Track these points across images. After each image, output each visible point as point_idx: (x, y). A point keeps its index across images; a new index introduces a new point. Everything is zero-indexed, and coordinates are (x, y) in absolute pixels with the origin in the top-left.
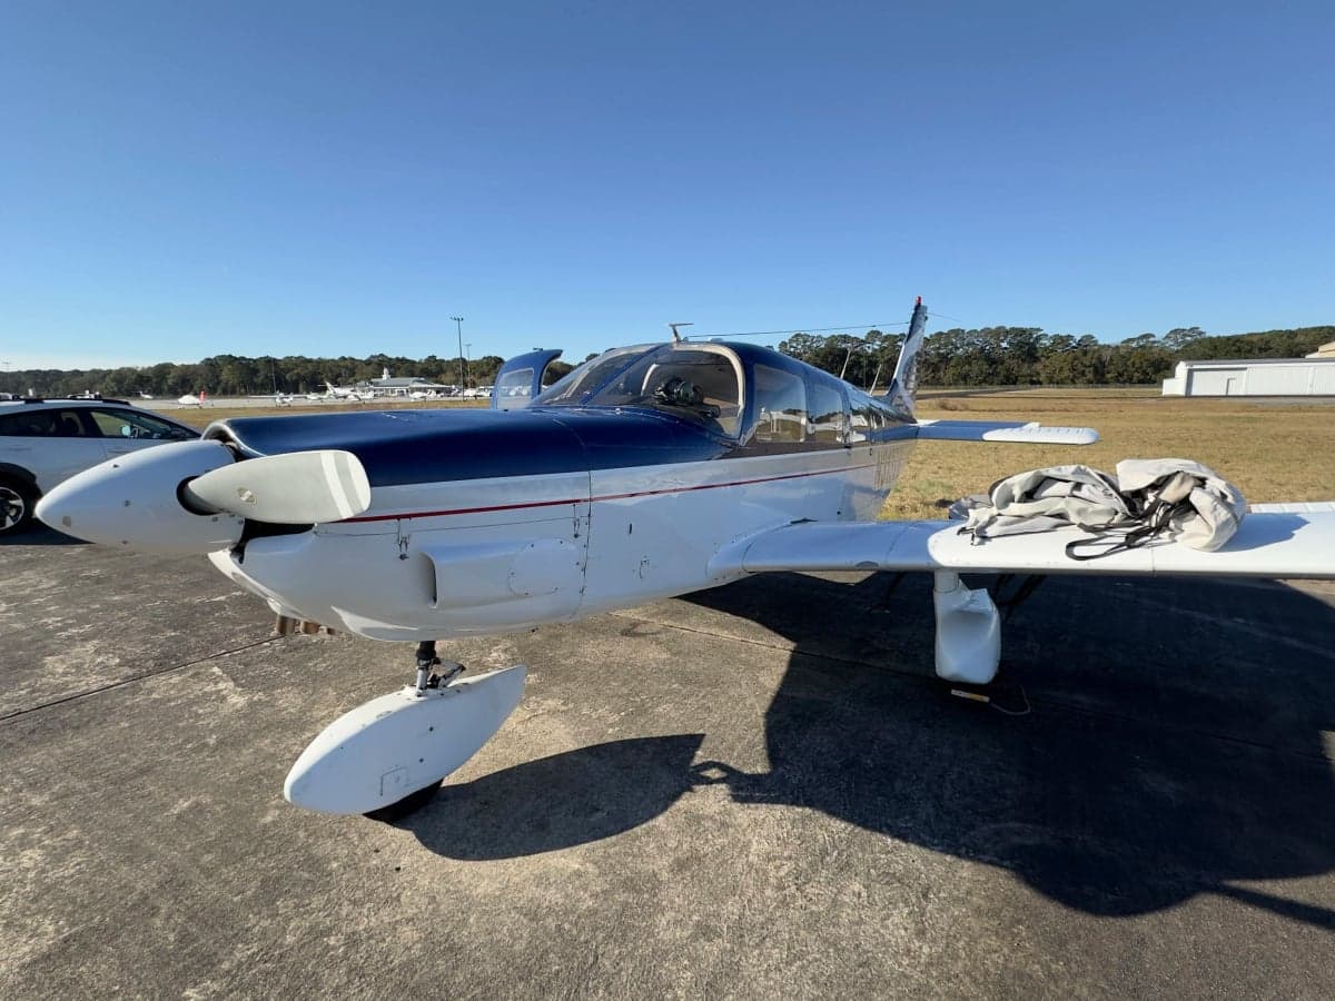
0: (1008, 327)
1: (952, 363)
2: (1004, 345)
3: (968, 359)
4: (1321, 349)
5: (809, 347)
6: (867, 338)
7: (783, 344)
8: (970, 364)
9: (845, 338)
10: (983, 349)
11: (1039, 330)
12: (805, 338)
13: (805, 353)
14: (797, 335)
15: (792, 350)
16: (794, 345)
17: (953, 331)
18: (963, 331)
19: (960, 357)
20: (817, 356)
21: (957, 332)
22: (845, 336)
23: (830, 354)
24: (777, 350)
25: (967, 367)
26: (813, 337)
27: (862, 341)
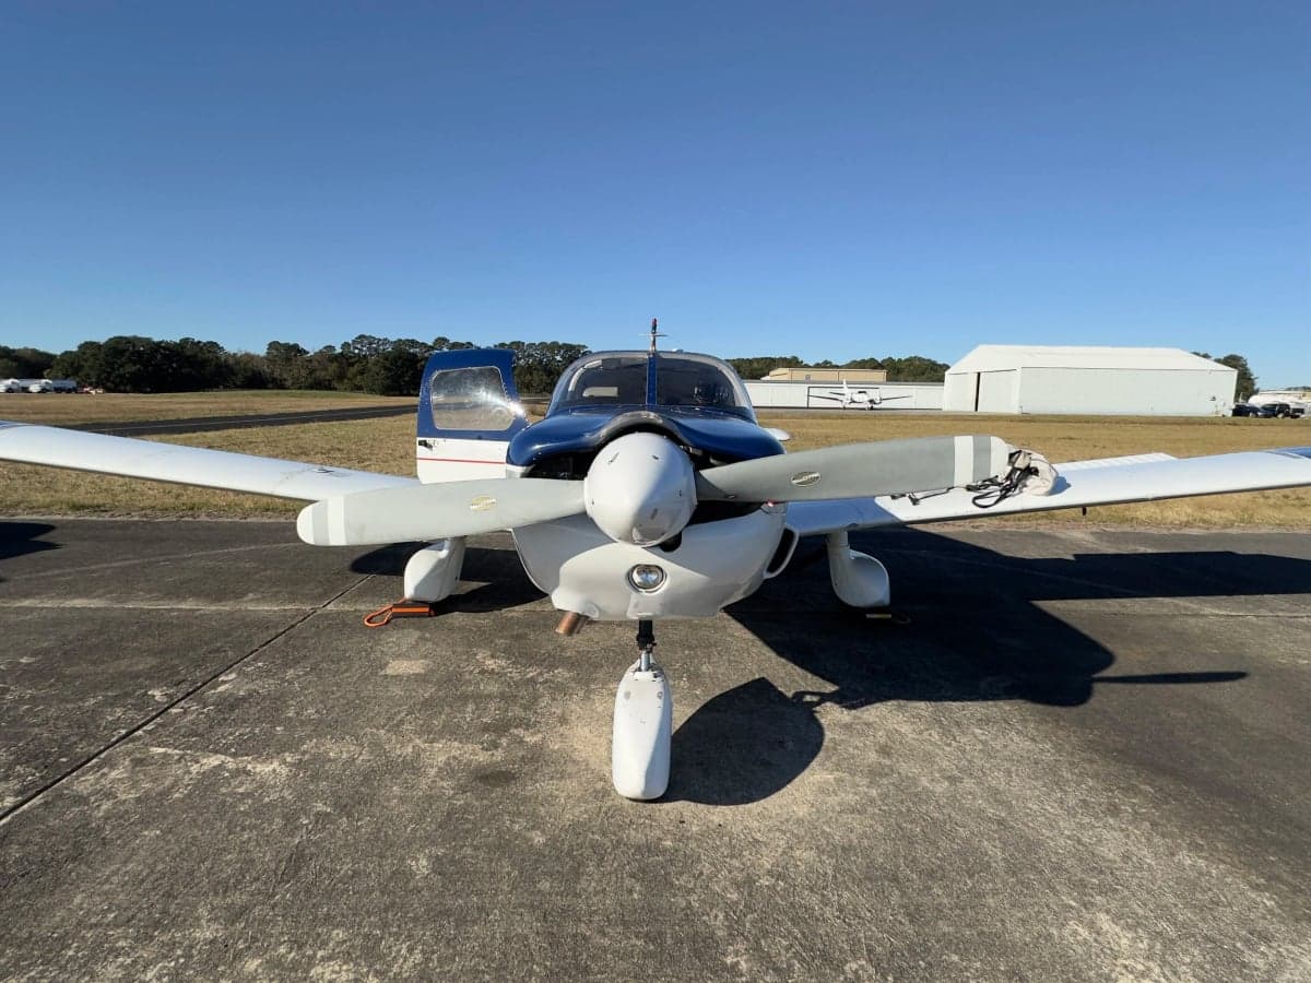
0: (561, 343)
1: (516, 372)
2: (558, 358)
3: (529, 369)
4: (772, 373)
5: (376, 350)
6: (434, 344)
7: (346, 345)
8: (531, 374)
9: (413, 343)
10: (541, 361)
11: (584, 347)
12: (371, 340)
13: (372, 355)
14: (361, 337)
15: (357, 351)
16: (359, 346)
17: (513, 343)
18: (523, 343)
19: (522, 367)
20: (387, 359)
21: (518, 344)
22: (413, 341)
23: (400, 358)
24: (339, 350)
25: (528, 377)
26: (380, 340)
27: (430, 347)
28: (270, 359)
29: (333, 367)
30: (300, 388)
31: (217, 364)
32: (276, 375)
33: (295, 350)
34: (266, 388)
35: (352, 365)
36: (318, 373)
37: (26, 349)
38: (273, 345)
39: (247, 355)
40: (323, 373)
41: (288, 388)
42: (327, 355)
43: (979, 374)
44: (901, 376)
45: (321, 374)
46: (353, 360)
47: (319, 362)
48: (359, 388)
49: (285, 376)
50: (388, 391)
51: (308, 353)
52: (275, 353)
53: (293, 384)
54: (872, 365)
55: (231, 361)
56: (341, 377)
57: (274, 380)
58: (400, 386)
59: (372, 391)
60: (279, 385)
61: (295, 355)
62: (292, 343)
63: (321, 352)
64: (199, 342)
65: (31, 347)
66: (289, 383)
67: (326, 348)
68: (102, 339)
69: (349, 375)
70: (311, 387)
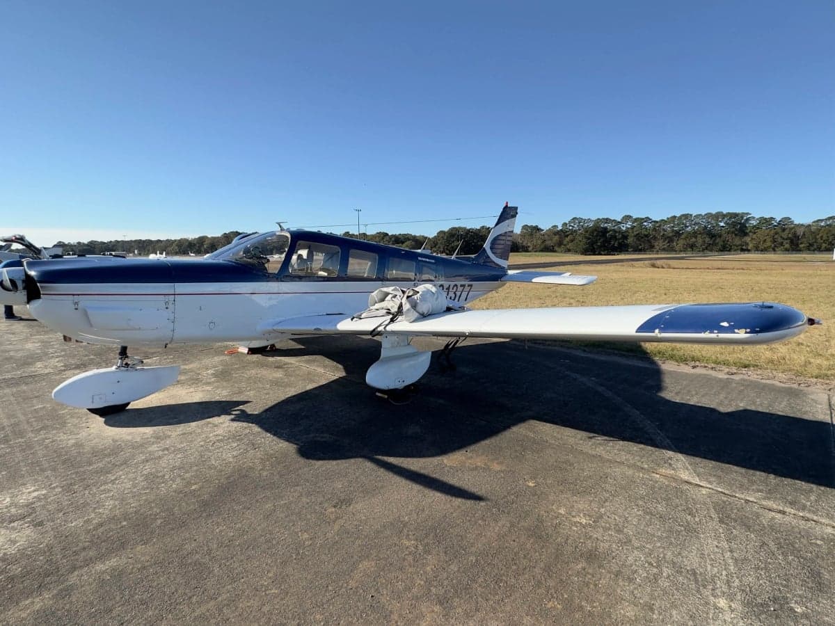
0: (725, 212)
1: (683, 236)
2: (722, 224)
3: (695, 234)
5: (583, 226)
6: (622, 220)
7: (565, 224)
8: (696, 237)
9: (607, 221)
10: (706, 227)
11: (748, 214)
12: (580, 220)
13: (579, 230)
14: (574, 219)
15: (571, 228)
16: (572, 225)
17: (683, 215)
18: (691, 215)
19: (689, 233)
20: (587, 232)
21: (686, 216)
22: (607, 219)
23: (596, 230)
24: (560, 228)
25: (694, 239)
26: (585, 220)
27: (619, 222)
28: (523, 235)
29: (556, 238)
30: (536, 251)
32: (524, 244)
33: (537, 229)
34: (519, 252)
35: (567, 236)
36: (547, 243)
38: (525, 227)
40: (550, 242)
41: (530, 252)
42: (554, 232)
45: (549, 243)
46: (568, 233)
47: (548, 236)
48: (569, 251)
49: (529, 244)
50: (585, 252)
51: (543, 230)
52: (525, 231)
53: (533, 249)
56: (560, 244)
57: (523, 247)
58: (594, 248)
59: (576, 252)
60: (525, 249)
61: (536, 232)
62: (534, 225)
63: (550, 229)
66: (530, 249)
67: (553, 227)
68: (446, 229)
69: (565, 242)
70: (542, 251)
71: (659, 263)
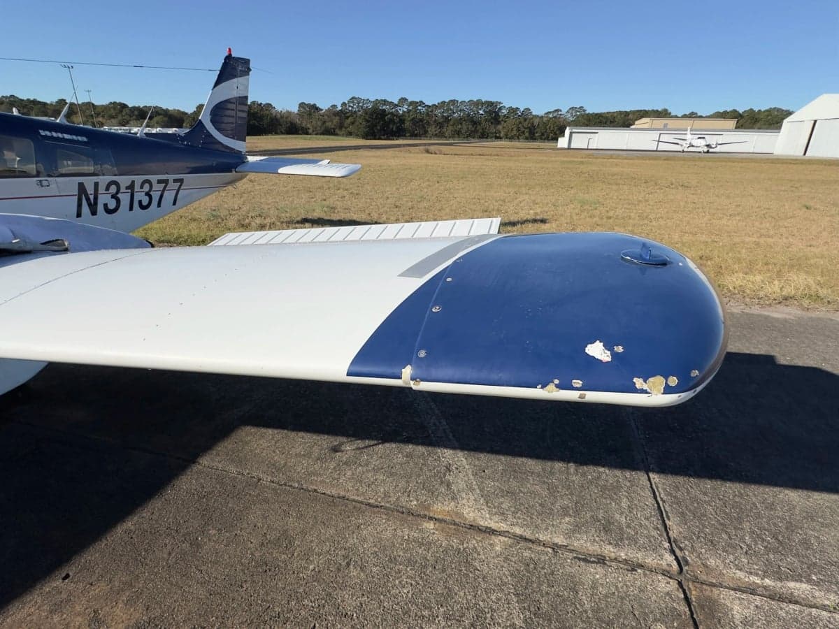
0: (483, 101)
1: (451, 123)
2: (481, 112)
3: (460, 121)
4: (636, 122)
5: (362, 107)
6: (399, 103)
7: (344, 104)
8: (461, 124)
9: (385, 102)
10: (469, 114)
11: (500, 103)
12: (359, 100)
13: (359, 111)
14: (353, 98)
15: (350, 108)
16: (352, 105)
17: (451, 101)
18: (458, 101)
19: (456, 119)
20: (367, 114)
21: (453, 102)
22: (385, 101)
23: (375, 112)
24: (340, 108)
25: (460, 126)
26: (364, 100)
27: (396, 105)
28: (300, 114)
29: (336, 119)
30: (317, 134)
31: (270, 118)
32: (303, 125)
33: (315, 108)
34: (298, 134)
35: (347, 118)
36: (327, 124)
37: (175, 110)
38: (302, 105)
39: (288, 112)
40: (330, 123)
41: (310, 134)
42: (333, 112)
43: (815, 121)
44: (758, 125)
45: (329, 124)
46: (348, 115)
47: (328, 117)
48: (350, 134)
49: (308, 126)
50: (366, 137)
51: (322, 110)
52: (303, 110)
53: (313, 131)
54: (734, 115)
55: (279, 116)
56: (341, 126)
57: (302, 128)
58: (374, 132)
59: (357, 136)
60: (305, 132)
61: (314, 112)
62: (312, 103)
63: (329, 109)
64: (261, 104)
65: (177, 108)
66: (310, 131)
67: (332, 106)
69: (346, 125)
70: (323, 134)
71: (432, 148)
